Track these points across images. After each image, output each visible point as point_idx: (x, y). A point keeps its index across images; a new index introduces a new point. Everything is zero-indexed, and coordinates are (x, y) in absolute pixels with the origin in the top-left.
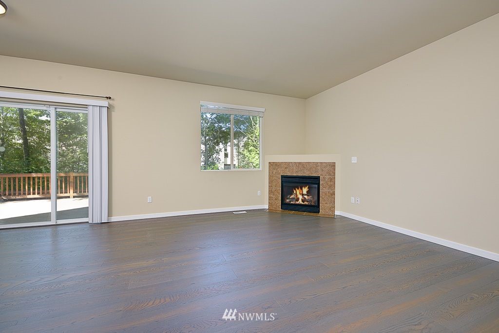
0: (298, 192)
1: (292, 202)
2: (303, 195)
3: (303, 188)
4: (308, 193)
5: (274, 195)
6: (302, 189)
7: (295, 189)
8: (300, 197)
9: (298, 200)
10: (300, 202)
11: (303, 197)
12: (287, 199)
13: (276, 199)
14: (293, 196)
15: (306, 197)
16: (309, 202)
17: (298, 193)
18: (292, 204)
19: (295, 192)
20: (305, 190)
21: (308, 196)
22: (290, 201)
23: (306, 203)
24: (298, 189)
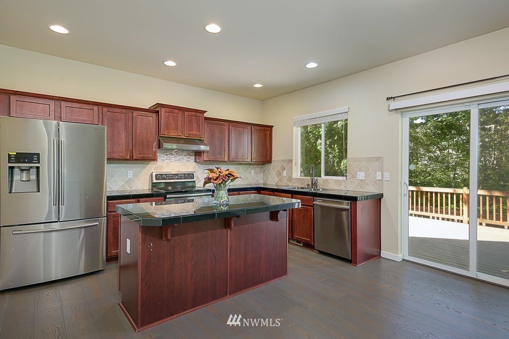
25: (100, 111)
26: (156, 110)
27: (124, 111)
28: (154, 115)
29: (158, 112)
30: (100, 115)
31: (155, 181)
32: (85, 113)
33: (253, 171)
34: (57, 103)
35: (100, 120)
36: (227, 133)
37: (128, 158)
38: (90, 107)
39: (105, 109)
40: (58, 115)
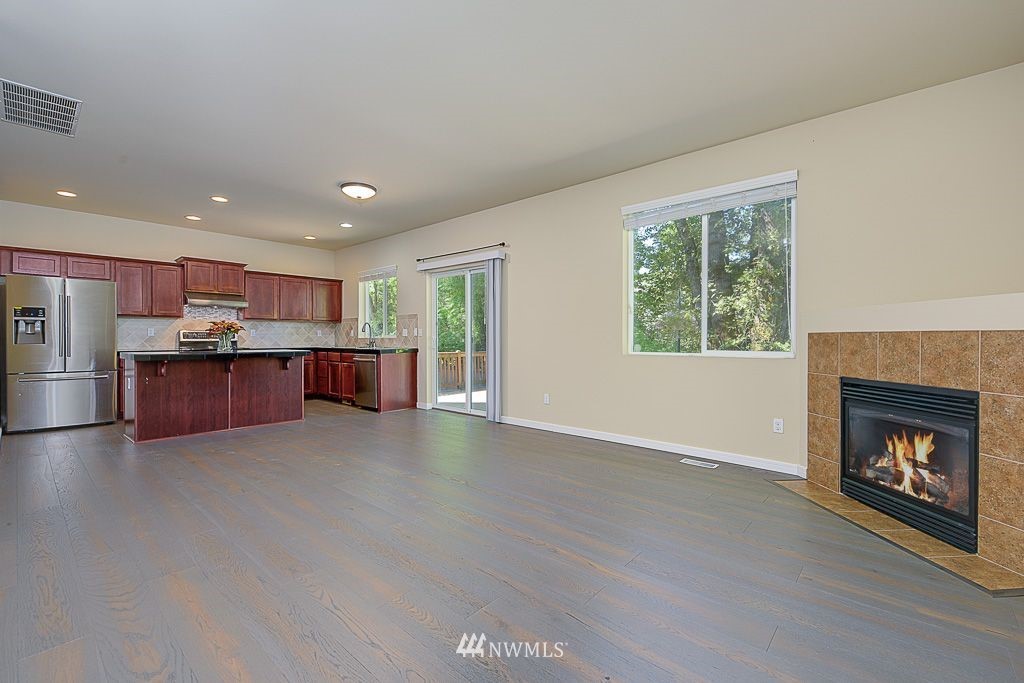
0: (901, 449)
1: (882, 483)
2: (915, 464)
3: (917, 440)
4: (936, 462)
5: (820, 438)
6: (911, 442)
7: (891, 439)
8: (908, 471)
9: (899, 478)
10: (906, 487)
11: (916, 472)
12: (869, 466)
13: (826, 455)
14: (883, 463)
15: (925, 473)
16: (936, 496)
17: (900, 453)
18: (883, 489)
19: (890, 449)
20: (923, 448)
21: (933, 472)
22: (877, 478)
23: (924, 497)
24: (900, 438)
25: (113, 266)
26: (181, 264)
27: (141, 265)
28: (180, 269)
29: (183, 266)
30: (113, 270)
31: (182, 340)
32: (94, 268)
33: (319, 332)
34: (63, 258)
35: (113, 274)
36: (276, 288)
37: (146, 314)
38: (101, 261)
39: (118, 264)
40: (64, 270)
